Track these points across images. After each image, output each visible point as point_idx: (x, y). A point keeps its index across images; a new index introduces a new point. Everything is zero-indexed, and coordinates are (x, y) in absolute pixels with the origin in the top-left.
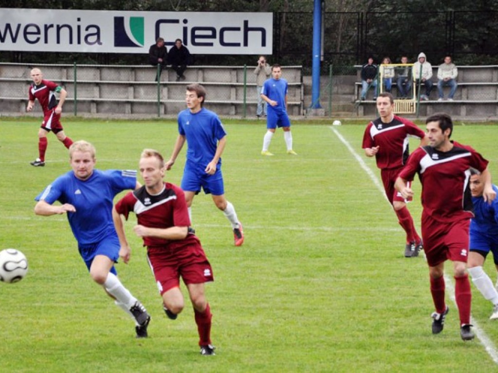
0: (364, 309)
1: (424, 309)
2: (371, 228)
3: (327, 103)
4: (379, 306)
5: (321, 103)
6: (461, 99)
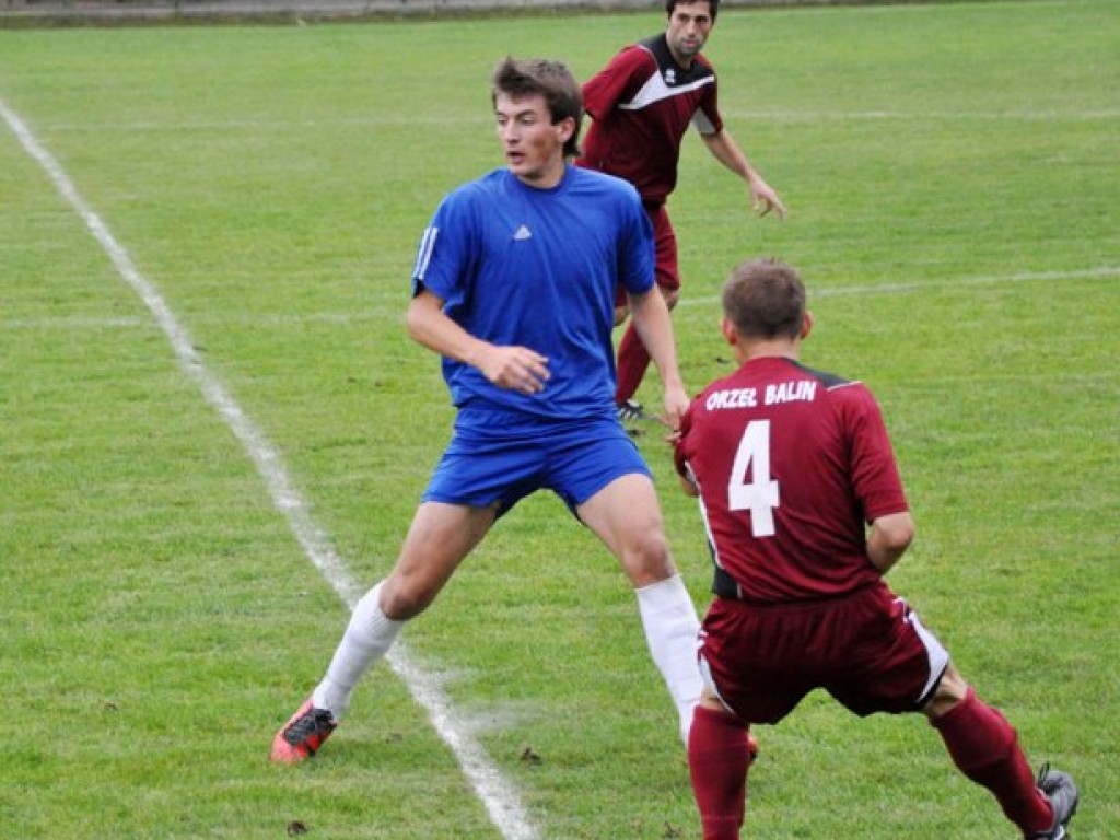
0: (41, 546)
1: (205, 540)
2: (55, 319)
4: (83, 536)
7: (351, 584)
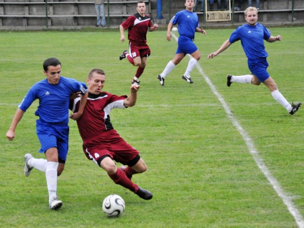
0: (189, 162)
1: (231, 161)
2: (196, 104)
3: (168, 15)
4: (199, 160)
5: (164, 15)
6: (263, 9)
7: (269, 173)
